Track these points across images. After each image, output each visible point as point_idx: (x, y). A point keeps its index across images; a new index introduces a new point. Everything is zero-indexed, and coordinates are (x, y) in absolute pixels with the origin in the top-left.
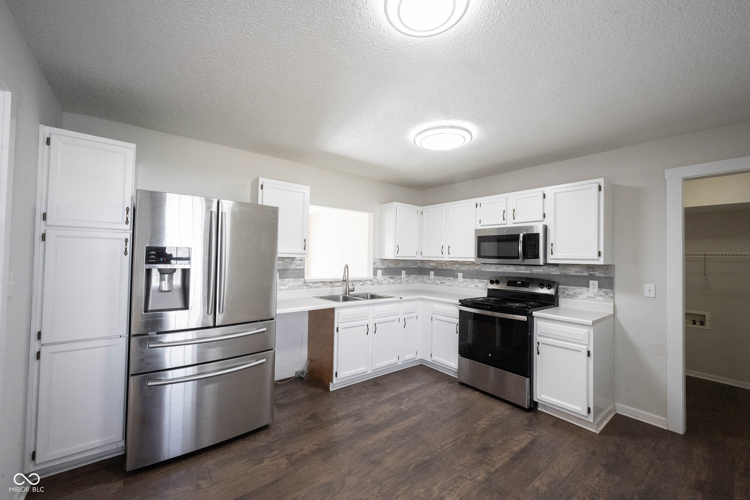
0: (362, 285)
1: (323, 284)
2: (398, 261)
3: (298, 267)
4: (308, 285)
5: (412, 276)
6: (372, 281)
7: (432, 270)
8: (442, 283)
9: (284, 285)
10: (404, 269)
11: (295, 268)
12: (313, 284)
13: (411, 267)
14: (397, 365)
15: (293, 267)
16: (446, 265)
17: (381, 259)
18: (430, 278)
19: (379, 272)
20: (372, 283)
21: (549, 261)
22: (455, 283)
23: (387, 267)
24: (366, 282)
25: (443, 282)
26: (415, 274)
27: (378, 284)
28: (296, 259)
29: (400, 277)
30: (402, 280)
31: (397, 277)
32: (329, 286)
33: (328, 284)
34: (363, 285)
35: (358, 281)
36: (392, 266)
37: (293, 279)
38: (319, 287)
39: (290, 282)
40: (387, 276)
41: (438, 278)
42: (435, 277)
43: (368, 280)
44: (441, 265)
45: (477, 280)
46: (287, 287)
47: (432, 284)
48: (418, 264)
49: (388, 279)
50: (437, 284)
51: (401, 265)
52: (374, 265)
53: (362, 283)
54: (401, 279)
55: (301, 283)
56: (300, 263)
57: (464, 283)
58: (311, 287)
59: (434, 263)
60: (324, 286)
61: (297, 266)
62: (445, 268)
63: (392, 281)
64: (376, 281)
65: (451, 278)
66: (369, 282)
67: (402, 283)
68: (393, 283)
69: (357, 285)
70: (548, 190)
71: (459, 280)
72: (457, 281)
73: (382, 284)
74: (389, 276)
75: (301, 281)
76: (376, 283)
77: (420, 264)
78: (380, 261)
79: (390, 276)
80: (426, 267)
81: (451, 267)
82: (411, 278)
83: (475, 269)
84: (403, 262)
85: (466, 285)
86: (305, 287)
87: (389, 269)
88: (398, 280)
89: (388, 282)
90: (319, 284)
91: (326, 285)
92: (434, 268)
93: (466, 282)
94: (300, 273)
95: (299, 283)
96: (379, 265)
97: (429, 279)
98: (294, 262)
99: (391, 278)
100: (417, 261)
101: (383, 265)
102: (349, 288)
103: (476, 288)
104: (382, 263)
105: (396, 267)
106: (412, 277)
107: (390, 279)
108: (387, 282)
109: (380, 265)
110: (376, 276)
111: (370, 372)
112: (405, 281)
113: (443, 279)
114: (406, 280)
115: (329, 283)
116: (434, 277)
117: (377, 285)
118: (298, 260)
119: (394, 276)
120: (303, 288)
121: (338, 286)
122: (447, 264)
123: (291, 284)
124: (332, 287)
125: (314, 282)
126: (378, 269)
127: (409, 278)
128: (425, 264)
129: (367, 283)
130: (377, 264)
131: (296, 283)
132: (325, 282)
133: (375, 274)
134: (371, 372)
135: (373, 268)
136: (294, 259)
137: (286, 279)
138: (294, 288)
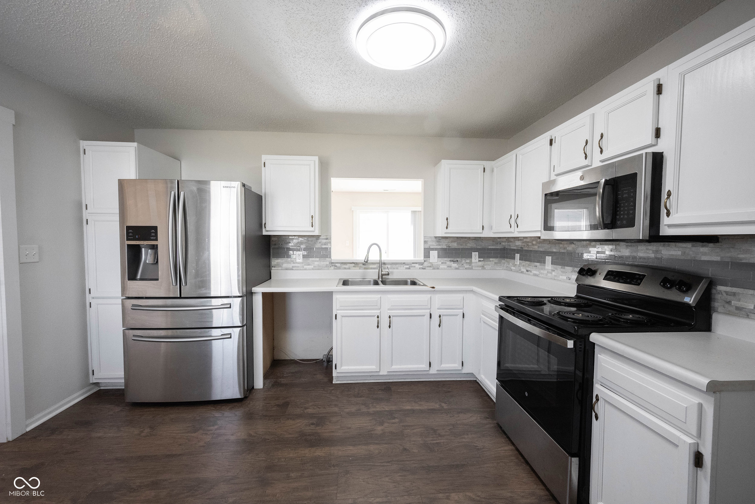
0: (406, 268)
1: (353, 265)
2: (466, 240)
3: (324, 246)
4: (335, 266)
5: (491, 259)
6: (421, 264)
7: (518, 251)
8: (527, 271)
9: (309, 265)
10: (475, 250)
11: (320, 247)
12: (342, 265)
13: (490, 247)
14: (428, 373)
15: (318, 245)
16: (533, 245)
17: (436, 237)
18: (516, 263)
19: (434, 254)
20: (422, 267)
21: (665, 231)
22: (542, 271)
23: (445, 247)
24: (412, 265)
25: (529, 269)
26: (496, 257)
27: (432, 268)
28: (321, 237)
29: (469, 261)
30: (473, 265)
31: (464, 261)
32: (361, 268)
33: (359, 265)
34: (409, 268)
35: (401, 263)
36: (455, 245)
37: (318, 259)
38: (349, 269)
39: (316, 261)
40: (446, 259)
41: (524, 264)
42: (521, 261)
43: (416, 263)
44: (527, 245)
45: (570, 267)
46: (312, 267)
47: (517, 272)
48: (504, 244)
49: (448, 263)
50: (522, 272)
51: (470, 245)
52: (425, 245)
53: (408, 267)
54: (470, 263)
55: (328, 263)
56: (326, 242)
57: (553, 273)
58: (339, 268)
59: (520, 242)
60: (355, 267)
61: (322, 245)
62: (531, 249)
63: (455, 265)
64: (429, 265)
65: (538, 264)
66: (417, 266)
67: (472, 269)
68: (457, 269)
69: (399, 268)
70: (661, 74)
71: (546, 267)
72: (545, 269)
73: (438, 269)
74: (450, 259)
75: (326, 262)
76: (428, 267)
77: (506, 243)
78: (434, 239)
79: (452, 259)
80: (512, 248)
81: (539, 247)
82: (489, 263)
83: (567, 250)
84: (473, 241)
85: (555, 276)
86: (333, 268)
87: (448, 250)
88: (464, 265)
89: (448, 267)
90: (348, 265)
91: (357, 267)
92: (520, 249)
93: (556, 271)
94: (326, 253)
95: (325, 263)
96: (434, 245)
97: (515, 265)
98: (319, 241)
99: (453, 261)
100: (502, 240)
101: (440, 245)
102: (382, 271)
103: (568, 281)
104: (438, 242)
105: (462, 247)
106: (490, 261)
107: (452, 263)
108: (446, 267)
109: (436, 245)
110: (429, 259)
111: (384, 372)
112: (478, 267)
113: (529, 265)
114: (480, 265)
115: (361, 265)
116: (519, 263)
117: (430, 269)
118: (323, 239)
119: (458, 259)
120: (330, 268)
121: (374, 269)
122: (534, 243)
123: (316, 263)
124: (365, 269)
125: (342, 263)
126: (433, 249)
127: (486, 263)
128: (511, 244)
129: (415, 267)
130: (429, 243)
131: (322, 263)
132: (357, 263)
133: (427, 255)
134: (386, 373)
135: (424, 248)
136: (319, 238)
137: (310, 259)
138: (319, 268)
